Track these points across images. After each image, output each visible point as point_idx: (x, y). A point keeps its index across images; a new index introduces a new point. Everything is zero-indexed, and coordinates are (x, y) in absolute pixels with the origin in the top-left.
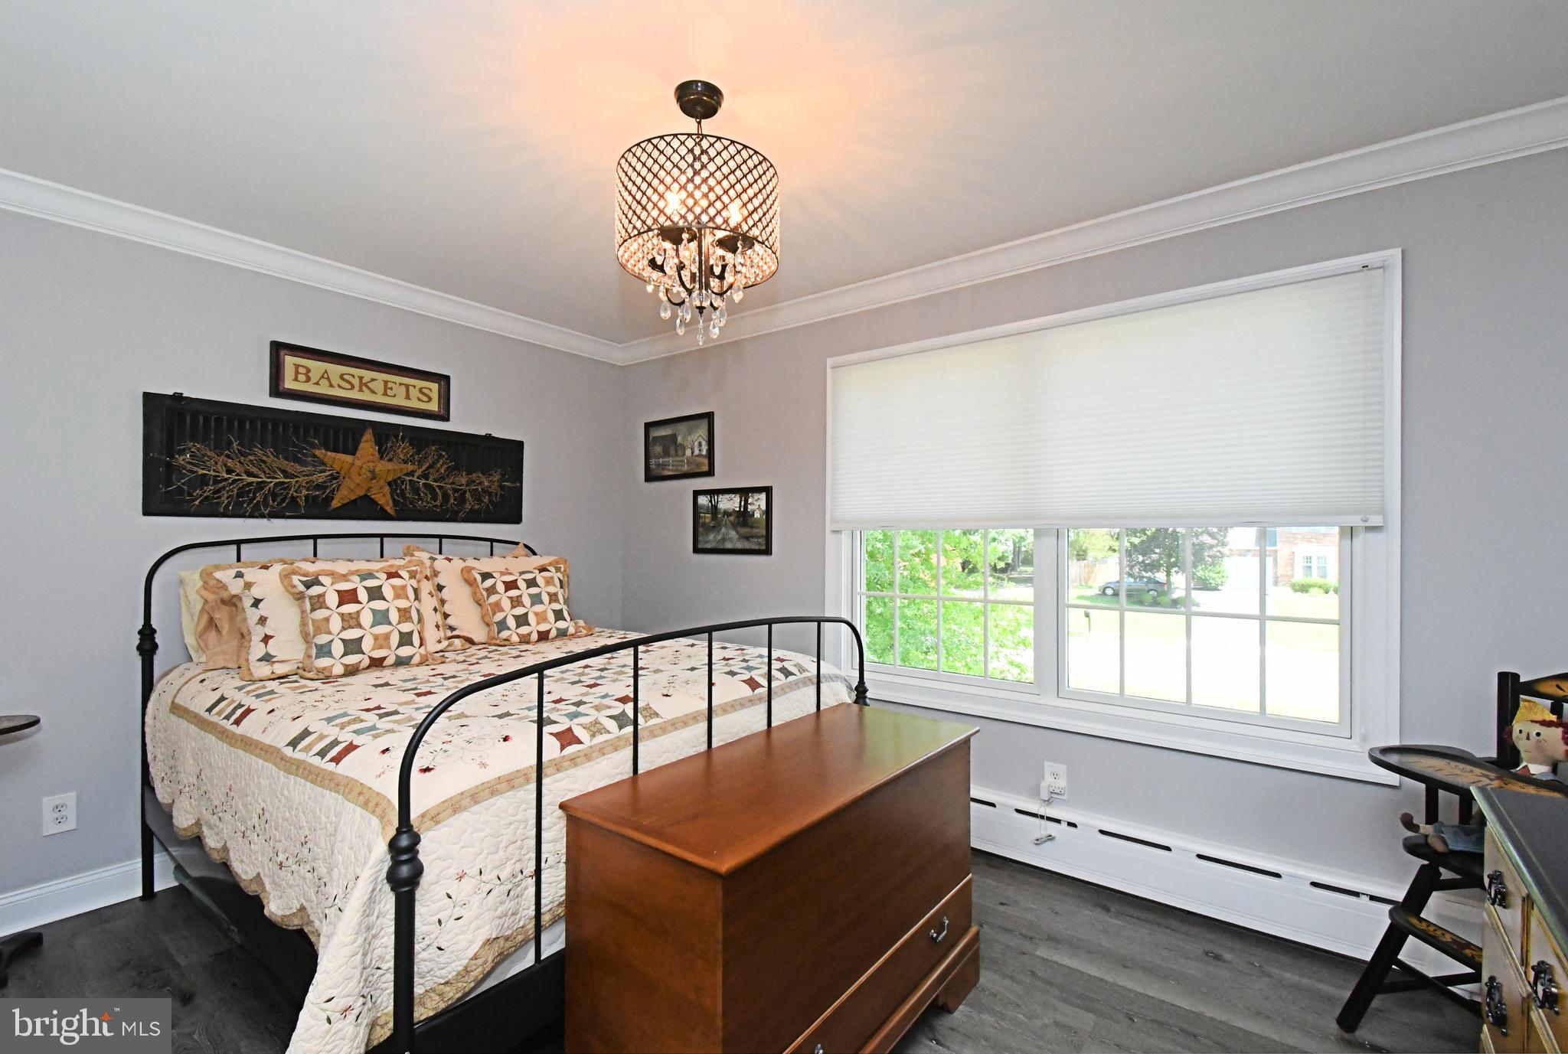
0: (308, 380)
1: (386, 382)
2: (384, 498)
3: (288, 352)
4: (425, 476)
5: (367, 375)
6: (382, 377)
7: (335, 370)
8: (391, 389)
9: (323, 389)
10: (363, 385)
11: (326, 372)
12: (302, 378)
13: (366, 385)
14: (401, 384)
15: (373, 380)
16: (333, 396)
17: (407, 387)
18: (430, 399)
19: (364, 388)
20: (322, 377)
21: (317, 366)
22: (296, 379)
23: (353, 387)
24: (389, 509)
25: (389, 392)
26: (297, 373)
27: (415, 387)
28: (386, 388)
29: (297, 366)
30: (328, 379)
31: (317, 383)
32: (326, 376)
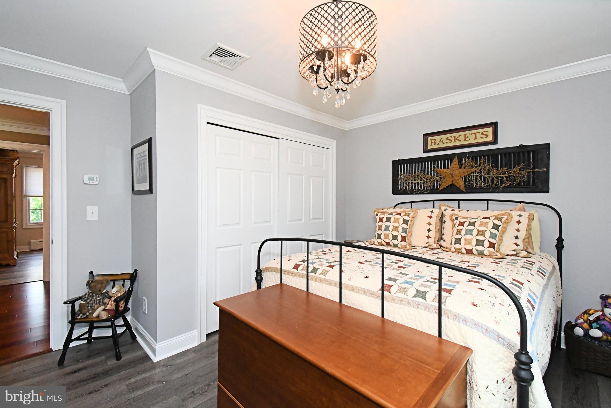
0: (435, 144)
1: (465, 135)
2: (461, 184)
3: (428, 136)
4: (480, 172)
5: (457, 134)
6: (463, 133)
7: (444, 137)
8: (468, 137)
9: (441, 146)
10: (455, 139)
11: (441, 139)
12: (433, 144)
13: (457, 139)
14: (472, 134)
15: (460, 136)
16: (445, 147)
17: (475, 134)
18: (487, 136)
19: (456, 140)
20: (440, 141)
21: (438, 138)
22: (431, 145)
23: (451, 141)
24: (462, 188)
25: (467, 139)
26: (432, 142)
27: (479, 133)
28: (465, 137)
29: (431, 140)
30: (442, 141)
31: (438, 144)
32: (441, 140)
